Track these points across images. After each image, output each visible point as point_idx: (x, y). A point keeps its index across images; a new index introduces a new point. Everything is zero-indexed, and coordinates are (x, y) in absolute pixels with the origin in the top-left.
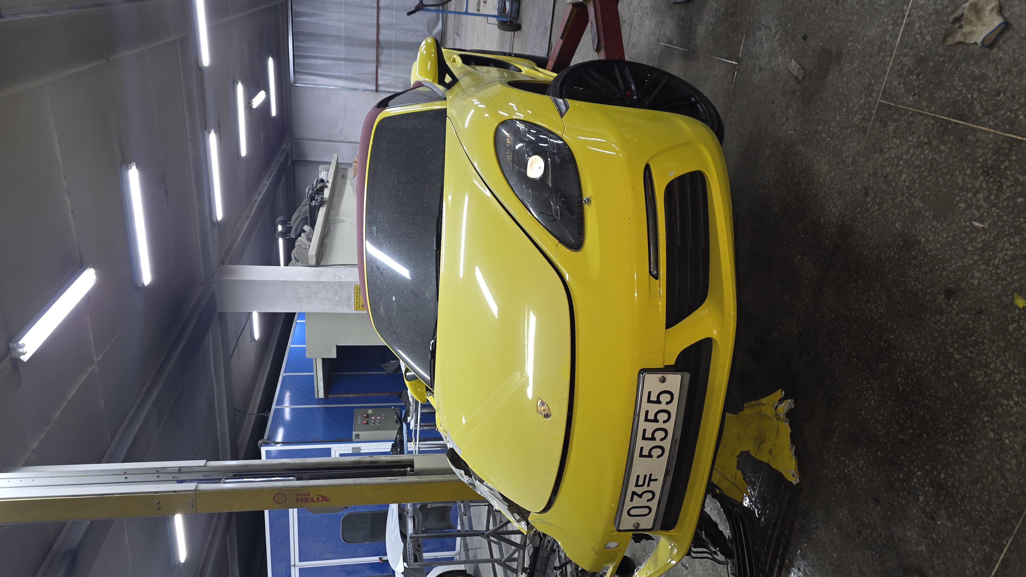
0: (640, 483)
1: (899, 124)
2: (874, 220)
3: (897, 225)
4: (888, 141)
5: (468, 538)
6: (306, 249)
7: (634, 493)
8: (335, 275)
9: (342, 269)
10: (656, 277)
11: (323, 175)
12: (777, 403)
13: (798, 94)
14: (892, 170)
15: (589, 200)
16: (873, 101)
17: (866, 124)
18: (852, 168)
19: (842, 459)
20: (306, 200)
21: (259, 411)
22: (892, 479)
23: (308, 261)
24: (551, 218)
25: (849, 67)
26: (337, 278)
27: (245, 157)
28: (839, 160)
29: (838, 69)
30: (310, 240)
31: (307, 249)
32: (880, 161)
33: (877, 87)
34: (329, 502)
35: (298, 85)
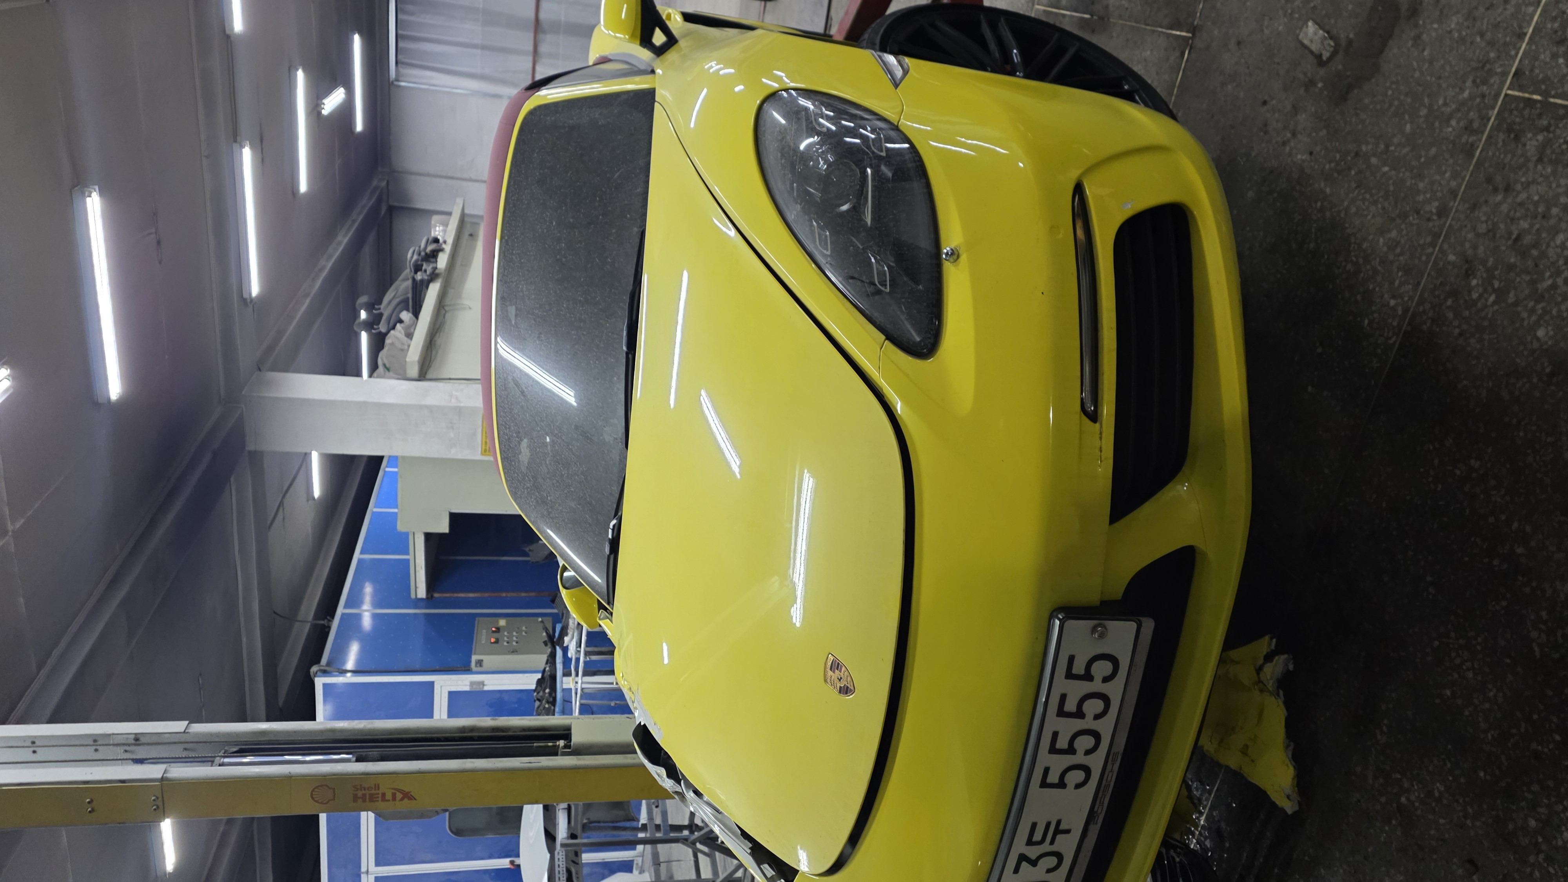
0: (1037, 837)
1: (1551, 135)
2: (1486, 323)
3: (1541, 333)
4: (1524, 169)
5: (660, 847)
6: (402, 350)
7: (1023, 858)
8: (451, 396)
9: (462, 386)
10: (1094, 417)
11: (437, 231)
12: (1261, 661)
13: (1320, 85)
14: (1532, 226)
15: (954, 255)
16: (1490, 94)
17: (1472, 139)
18: (1437, 223)
19: (1394, 776)
20: (407, 272)
21: (317, 616)
22: (1511, 826)
23: (405, 371)
24: (870, 289)
25: (1436, 30)
26: (453, 400)
27: (305, 194)
28: (1408, 209)
29: (1412, 34)
30: (410, 336)
31: (404, 351)
32: (1504, 208)
33: (1501, 66)
34: (414, 801)
35: (403, 84)
